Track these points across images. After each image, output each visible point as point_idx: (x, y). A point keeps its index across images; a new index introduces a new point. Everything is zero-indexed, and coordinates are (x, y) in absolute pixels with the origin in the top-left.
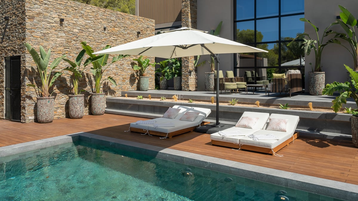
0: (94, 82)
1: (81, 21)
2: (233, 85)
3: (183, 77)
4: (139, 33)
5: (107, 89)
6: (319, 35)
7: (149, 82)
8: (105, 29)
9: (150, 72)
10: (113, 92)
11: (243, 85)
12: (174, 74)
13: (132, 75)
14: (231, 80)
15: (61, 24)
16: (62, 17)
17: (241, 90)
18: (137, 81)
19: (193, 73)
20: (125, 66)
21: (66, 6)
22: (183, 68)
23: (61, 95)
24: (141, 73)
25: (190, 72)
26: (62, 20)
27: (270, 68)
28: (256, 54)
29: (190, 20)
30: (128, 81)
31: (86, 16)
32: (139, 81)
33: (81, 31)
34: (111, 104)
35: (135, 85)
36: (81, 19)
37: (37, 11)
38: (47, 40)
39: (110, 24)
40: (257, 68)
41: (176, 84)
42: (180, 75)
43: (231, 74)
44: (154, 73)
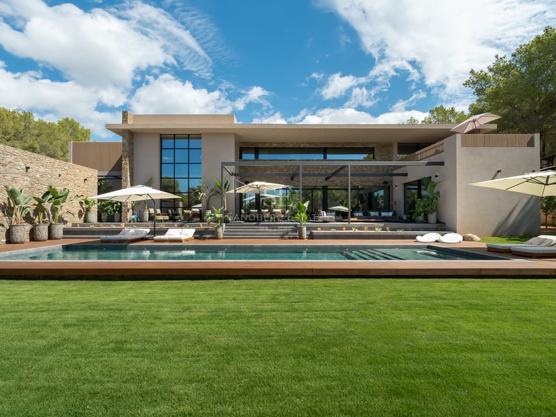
0: (51, 216)
1: (42, 169)
2: (161, 218)
3: (123, 213)
4: (85, 180)
5: (61, 220)
6: (208, 191)
7: (93, 217)
8: (60, 175)
9: (94, 209)
10: (65, 222)
11: (167, 218)
12: (115, 211)
13: (80, 211)
14: (159, 215)
15: (27, 171)
16: (28, 166)
17: (166, 221)
18: (84, 216)
19: (131, 210)
20: (75, 204)
21: (30, 157)
22: (123, 207)
23: (26, 224)
24: (88, 210)
25: (128, 210)
26: (28, 168)
27: (184, 208)
28: (175, 199)
29: (129, 174)
30: (77, 215)
31: (46, 166)
32: (85, 216)
33: (42, 176)
34: (66, 232)
35: (82, 218)
36: (41, 167)
37: (8, 160)
38: (16, 182)
39: (64, 172)
40: (175, 208)
41: (117, 218)
42: (120, 211)
43: (159, 211)
44: (97, 210)
